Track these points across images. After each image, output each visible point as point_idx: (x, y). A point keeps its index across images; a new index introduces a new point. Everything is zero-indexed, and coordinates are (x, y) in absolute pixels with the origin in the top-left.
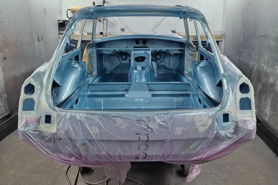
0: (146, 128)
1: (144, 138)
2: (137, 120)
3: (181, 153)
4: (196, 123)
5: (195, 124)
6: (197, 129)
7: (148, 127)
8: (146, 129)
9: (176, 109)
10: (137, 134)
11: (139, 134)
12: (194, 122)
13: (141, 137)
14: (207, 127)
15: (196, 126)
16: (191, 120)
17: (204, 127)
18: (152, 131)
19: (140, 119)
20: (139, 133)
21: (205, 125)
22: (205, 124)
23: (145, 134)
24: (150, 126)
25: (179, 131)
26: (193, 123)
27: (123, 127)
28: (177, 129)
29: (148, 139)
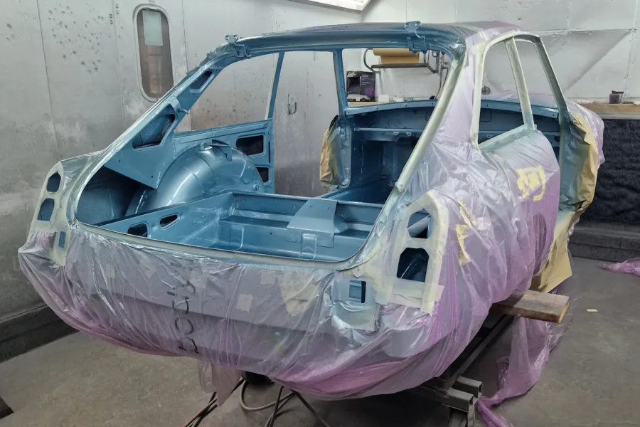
0: (185, 283)
1: (180, 304)
2: (171, 263)
3: (260, 358)
4: (282, 292)
5: (280, 292)
6: (284, 305)
7: (188, 283)
8: (183, 286)
9: (243, 250)
10: (169, 293)
11: (173, 294)
12: (279, 288)
13: (175, 301)
14: (306, 306)
15: (281, 298)
16: (273, 282)
17: (300, 303)
18: (194, 293)
19: (176, 262)
20: (173, 291)
21: (303, 301)
22: (302, 298)
23: (182, 296)
24: (191, 281)
25: (245, 303)
26: (275, 290)
27: (149, 274)
28: (242, 297)
29: (188, 308)
